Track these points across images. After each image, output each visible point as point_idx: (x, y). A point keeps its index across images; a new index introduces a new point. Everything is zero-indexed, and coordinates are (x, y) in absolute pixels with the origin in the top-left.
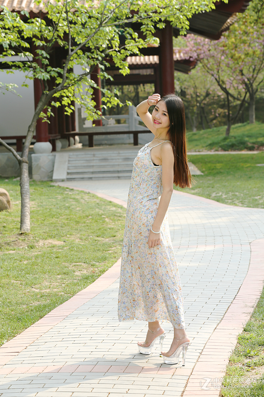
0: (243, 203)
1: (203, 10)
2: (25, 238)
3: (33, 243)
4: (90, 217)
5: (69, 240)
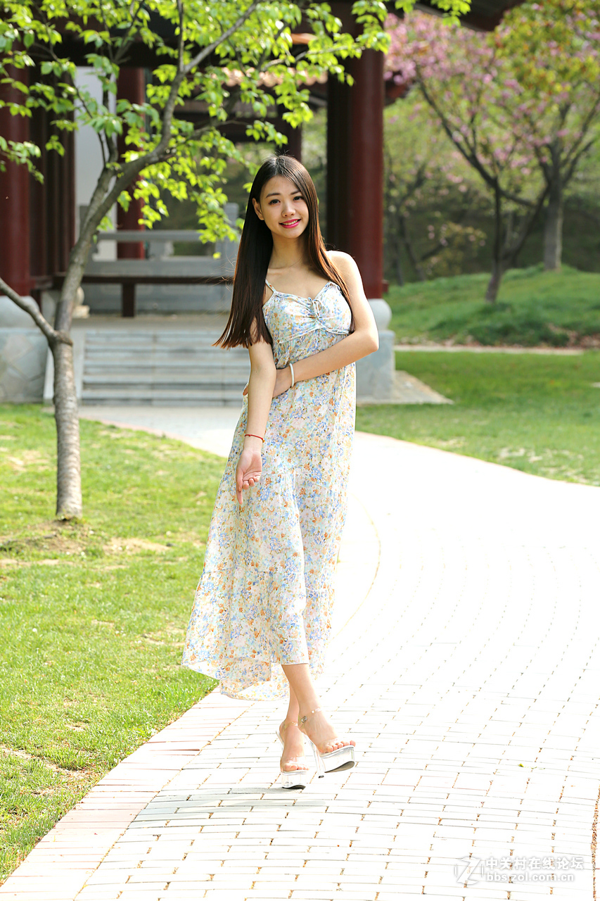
0: (587, 476)
2: (75, 531)
3: (97, 544)
4: (202, 494)
5: (179, 543)
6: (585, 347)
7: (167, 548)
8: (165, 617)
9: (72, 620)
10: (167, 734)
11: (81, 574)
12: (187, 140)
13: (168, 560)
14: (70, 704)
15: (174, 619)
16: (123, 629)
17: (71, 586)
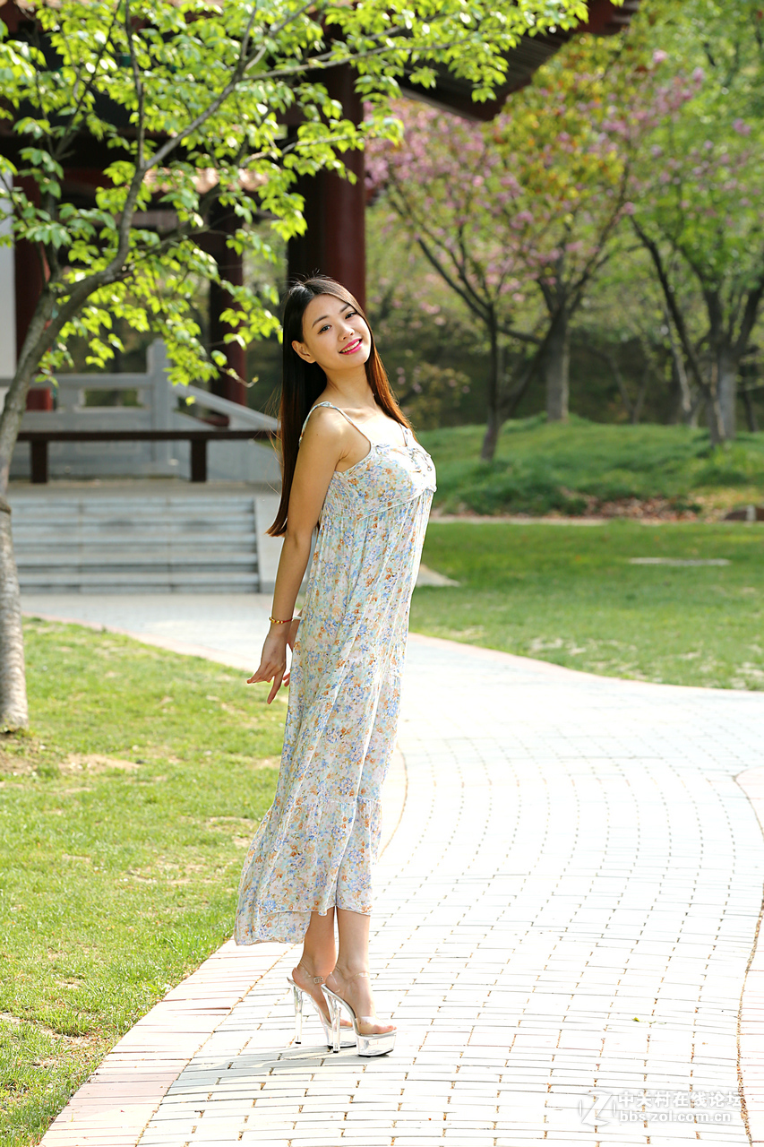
0: (645, 671)
1: (551, 23)
2: (22, 746)
3: (51, 762)
4: (167, 700)
5: (150, 759)
6: (607, 516)
7: (137, 766)
8: (152, 850)
9: (37, 854)
10: (182, 990)
11: (36, 799)
12: (148, 255)
13: (143, 781)
14: (56, 956)
15: (163, 851)
16: (103, 864)
17: (27, 813)
